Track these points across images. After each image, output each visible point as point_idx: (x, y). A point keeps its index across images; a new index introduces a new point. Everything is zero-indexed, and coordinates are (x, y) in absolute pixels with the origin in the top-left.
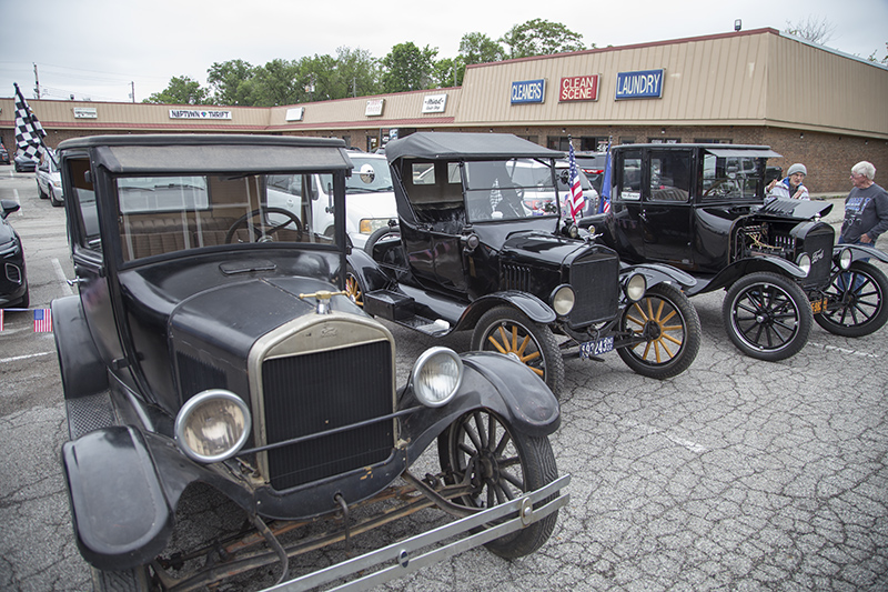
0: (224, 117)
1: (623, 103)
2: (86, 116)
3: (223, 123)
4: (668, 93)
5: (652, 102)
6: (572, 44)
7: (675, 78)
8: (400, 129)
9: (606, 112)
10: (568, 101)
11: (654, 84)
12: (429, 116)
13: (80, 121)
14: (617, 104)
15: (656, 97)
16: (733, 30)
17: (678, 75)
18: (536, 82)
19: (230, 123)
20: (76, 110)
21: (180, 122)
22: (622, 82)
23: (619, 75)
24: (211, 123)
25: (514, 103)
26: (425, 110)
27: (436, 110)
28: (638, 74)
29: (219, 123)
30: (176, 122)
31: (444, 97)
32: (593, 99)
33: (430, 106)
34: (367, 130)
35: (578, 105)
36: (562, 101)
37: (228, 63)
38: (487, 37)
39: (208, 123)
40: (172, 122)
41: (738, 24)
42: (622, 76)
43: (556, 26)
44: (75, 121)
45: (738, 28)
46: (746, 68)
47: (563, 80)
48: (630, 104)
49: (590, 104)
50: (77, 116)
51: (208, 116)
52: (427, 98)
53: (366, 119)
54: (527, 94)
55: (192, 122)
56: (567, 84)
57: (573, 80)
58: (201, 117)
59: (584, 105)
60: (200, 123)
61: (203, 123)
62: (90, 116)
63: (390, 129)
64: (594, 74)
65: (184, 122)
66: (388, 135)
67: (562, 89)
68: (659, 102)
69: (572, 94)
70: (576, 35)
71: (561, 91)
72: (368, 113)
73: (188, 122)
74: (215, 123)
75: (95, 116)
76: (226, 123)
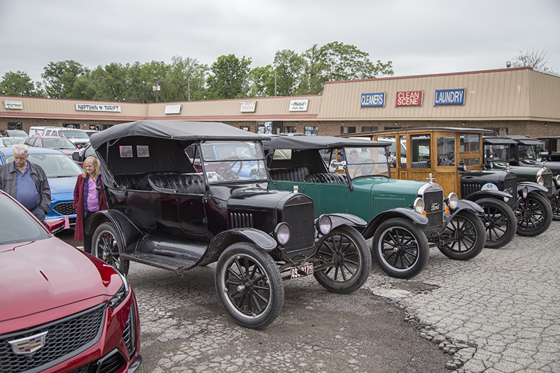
0: (116, 110)
1: (439, 108)
2: (14, 107)
3: (114, 114)
4: (468, 101)
5: (458, 107)
6: (361, 60)
7: (472, 94)
8: (273, 122)
9: (428, 112)
10: (402, 106)
11: (459, 97)
12: (294, 113)
13: (9, 111)
14: (435, 108)
15: (461, 104)
16: (506, 68)
17: (474, 92)
18: (379, 94)
19: (119, 115)
20: (6, 102)
21: (83, 113)
22: (439, 95)
23: (436, 91)
24: (106, 114)
25: (363, 107)
26: (291, 109)
27: (300, 110)
28: (449, 91)
29: (111, 114)
30: (80, 113)
31: (306, 101)
32: (419, 105)
33: (296, 107)
34: (240, 122)
35: (409, 108)
36: (397, 106)
37: (61, 63)
38: (295, 53)
39: (103, 114)
40: (77, 113)
41: (508, 64)
42: (438, 92)
43: (349, 47)
44: (5, 111)
45: (508, 66)
46: (516, 89)
47: (398, 93)
48: (444, 108)
49: (417, 108)
50: (7, 107)
51: (104, 109)
52: (292, 102)
53: (241, 114)
54: (373, 101)
55: (92, 114)
56: (401, 96)
57: (405, 93)
58: (99, 109)
59: (413, 108)
60: (97, 114)
61: (100, 114)
62: (17, 108)
63: (264, 122)
64: (420, 90)
65: (86, 113)
66: (263, 126)
67: (397, 98)
68: (462, 107)
69: (405, 102)
70: (363, 54)
71: (397, 100)
72: (242, 110)
73: (89, 114)
74: (109, 114)
75: (21, 108)
76: (117, 115)
